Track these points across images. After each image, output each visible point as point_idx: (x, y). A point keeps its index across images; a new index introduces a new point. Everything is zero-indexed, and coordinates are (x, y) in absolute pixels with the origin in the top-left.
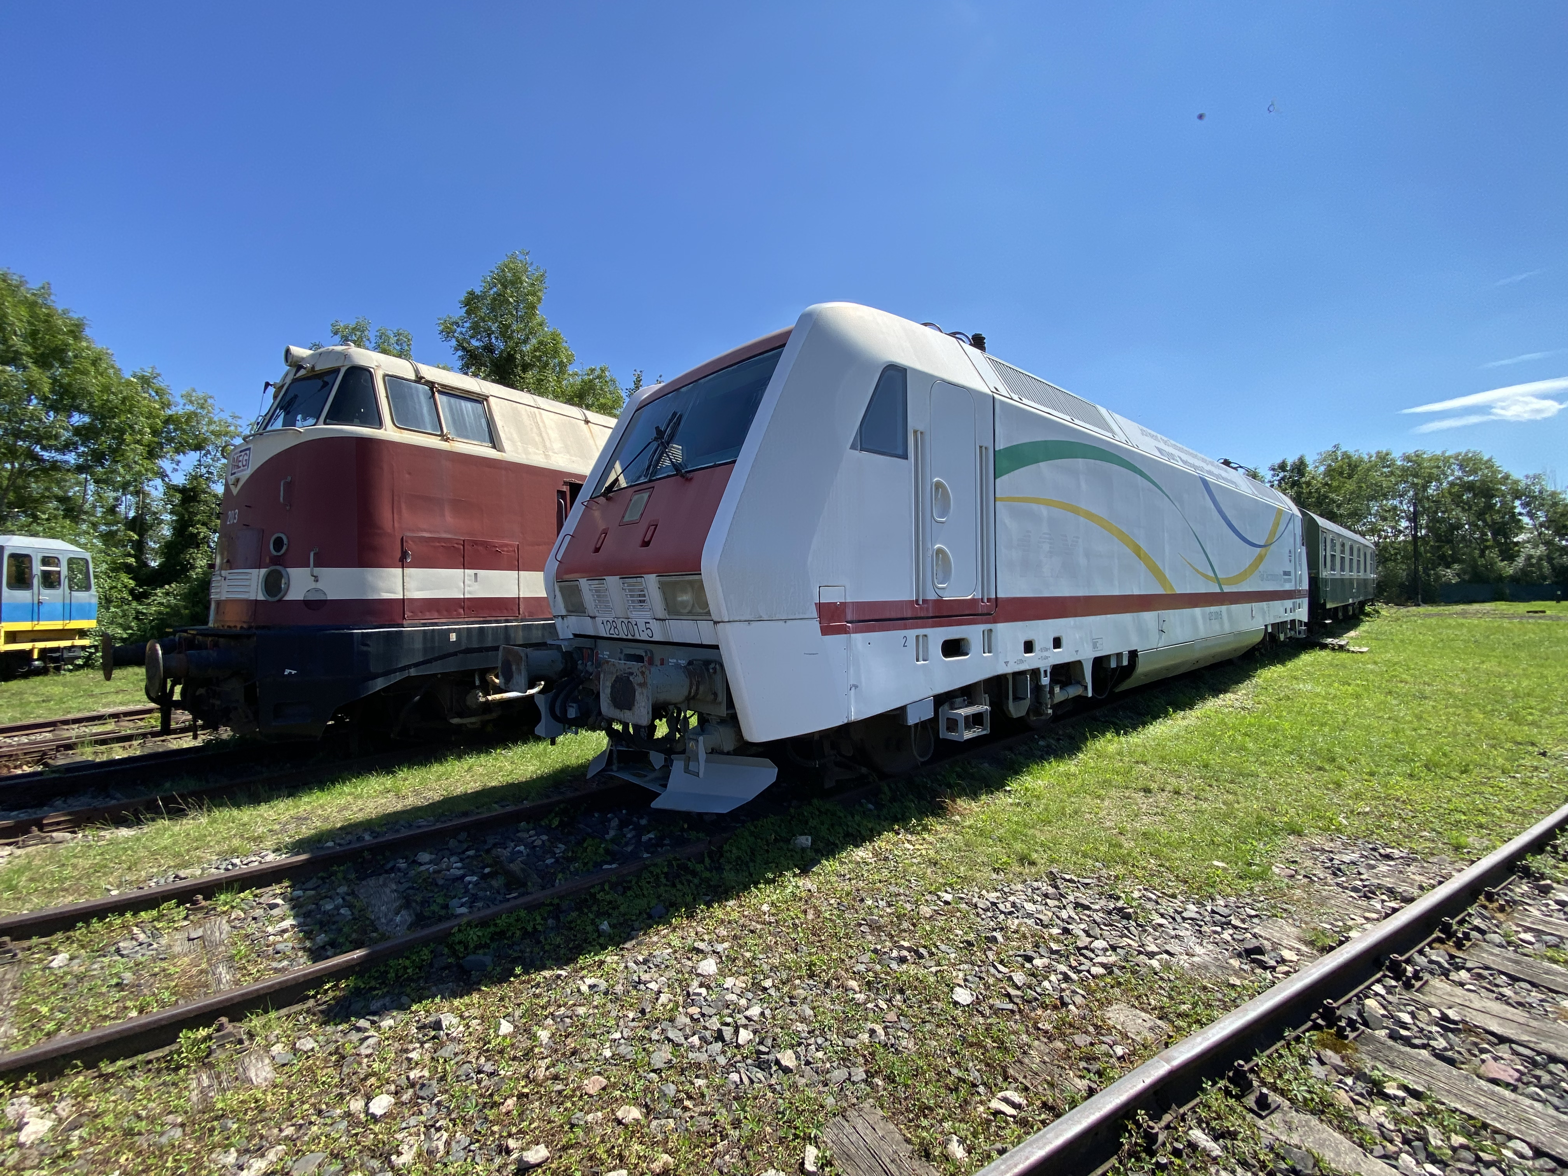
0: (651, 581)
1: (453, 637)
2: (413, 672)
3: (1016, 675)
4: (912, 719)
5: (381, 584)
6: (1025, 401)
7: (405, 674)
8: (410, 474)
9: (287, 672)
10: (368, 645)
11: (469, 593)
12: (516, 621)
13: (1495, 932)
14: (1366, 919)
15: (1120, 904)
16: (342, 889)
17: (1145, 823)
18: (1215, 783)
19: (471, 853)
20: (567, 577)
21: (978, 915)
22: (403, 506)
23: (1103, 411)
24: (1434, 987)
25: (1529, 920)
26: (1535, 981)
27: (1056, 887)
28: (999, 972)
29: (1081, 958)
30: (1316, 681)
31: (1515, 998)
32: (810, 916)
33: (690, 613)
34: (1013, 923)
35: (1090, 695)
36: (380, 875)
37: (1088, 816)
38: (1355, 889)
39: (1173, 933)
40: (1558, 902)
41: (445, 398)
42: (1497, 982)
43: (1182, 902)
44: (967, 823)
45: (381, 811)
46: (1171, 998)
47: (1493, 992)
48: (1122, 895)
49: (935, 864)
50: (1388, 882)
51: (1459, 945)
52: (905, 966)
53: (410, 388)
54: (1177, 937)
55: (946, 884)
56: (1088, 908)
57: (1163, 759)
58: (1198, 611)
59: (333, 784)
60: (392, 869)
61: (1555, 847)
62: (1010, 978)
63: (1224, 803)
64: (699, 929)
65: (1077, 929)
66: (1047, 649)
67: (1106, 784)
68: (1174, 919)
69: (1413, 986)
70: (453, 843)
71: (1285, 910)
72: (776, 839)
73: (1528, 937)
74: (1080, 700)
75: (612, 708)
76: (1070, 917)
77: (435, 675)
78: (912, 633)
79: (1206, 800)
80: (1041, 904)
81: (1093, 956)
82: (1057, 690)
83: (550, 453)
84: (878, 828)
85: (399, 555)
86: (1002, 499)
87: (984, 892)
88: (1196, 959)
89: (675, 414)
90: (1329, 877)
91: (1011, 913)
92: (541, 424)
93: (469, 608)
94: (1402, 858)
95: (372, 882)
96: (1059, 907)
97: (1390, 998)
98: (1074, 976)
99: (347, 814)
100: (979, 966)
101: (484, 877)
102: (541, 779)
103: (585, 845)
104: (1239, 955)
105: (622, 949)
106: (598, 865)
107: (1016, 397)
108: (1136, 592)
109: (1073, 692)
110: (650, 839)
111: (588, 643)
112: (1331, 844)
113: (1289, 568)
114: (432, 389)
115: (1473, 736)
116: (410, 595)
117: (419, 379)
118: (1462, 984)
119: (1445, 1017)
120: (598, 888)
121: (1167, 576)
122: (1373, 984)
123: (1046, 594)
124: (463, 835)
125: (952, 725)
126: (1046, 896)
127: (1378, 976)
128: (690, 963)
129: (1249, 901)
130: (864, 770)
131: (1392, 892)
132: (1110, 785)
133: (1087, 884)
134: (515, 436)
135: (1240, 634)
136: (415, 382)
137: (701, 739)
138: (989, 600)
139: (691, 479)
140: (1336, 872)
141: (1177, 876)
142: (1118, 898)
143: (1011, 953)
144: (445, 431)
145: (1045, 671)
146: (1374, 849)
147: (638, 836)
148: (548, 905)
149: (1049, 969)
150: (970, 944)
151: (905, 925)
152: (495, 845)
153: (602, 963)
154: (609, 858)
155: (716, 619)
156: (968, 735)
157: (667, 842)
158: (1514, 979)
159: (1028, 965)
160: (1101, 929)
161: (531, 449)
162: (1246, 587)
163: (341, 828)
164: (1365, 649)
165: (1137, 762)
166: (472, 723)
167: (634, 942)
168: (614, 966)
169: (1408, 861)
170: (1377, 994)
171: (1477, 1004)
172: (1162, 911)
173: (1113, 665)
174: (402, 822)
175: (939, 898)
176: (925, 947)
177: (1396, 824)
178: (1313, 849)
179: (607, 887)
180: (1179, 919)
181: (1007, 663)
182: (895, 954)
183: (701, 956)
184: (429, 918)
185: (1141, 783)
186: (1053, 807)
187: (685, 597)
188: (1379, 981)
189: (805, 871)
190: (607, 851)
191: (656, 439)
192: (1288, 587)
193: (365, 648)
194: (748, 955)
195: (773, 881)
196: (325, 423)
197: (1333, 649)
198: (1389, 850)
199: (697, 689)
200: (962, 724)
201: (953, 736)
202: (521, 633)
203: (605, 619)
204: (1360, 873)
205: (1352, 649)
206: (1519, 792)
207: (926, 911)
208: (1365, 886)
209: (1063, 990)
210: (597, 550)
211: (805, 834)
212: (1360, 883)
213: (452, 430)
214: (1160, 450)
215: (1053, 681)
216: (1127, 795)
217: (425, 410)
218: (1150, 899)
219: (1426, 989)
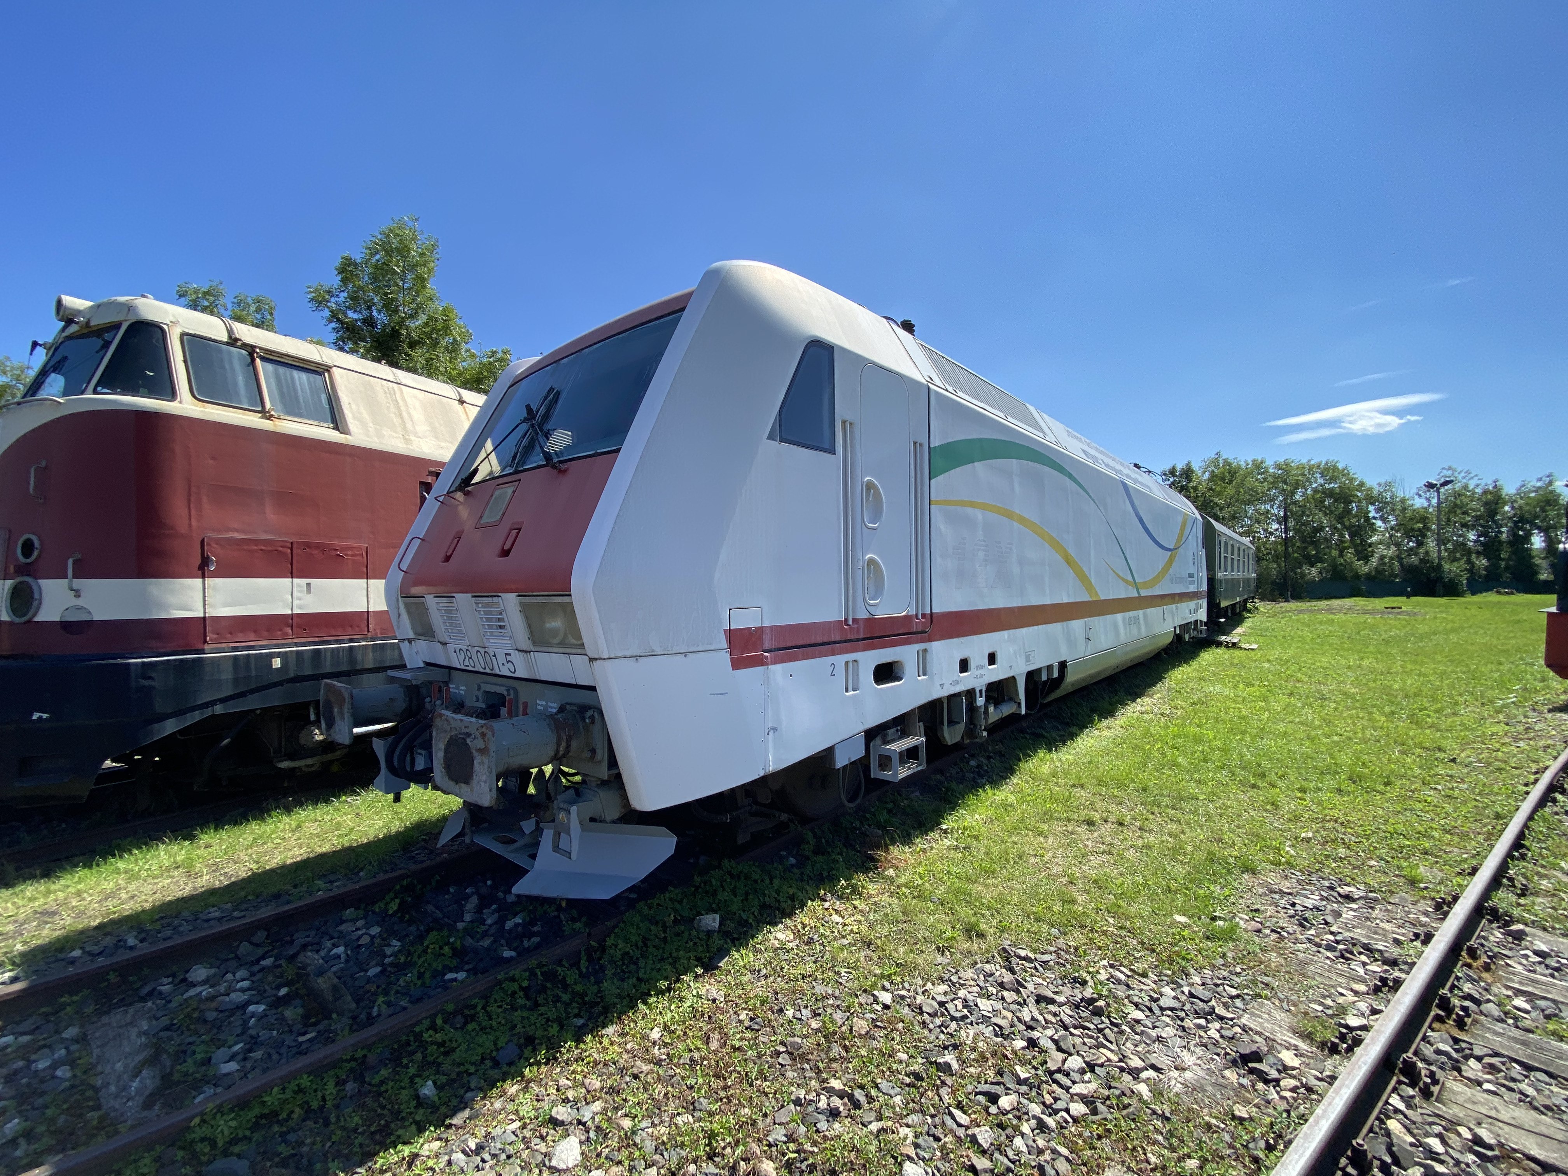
0: (510, 602)
1: (277, 663)
2: (219, 709)
3: (953, 698)
4: (841, 761)
5: (172, 599)
6: (960, 394)
7: (208, 712)
8: (214, 458)
9: (36, 716)
10: (151, 678)
11: (299, 607)
12: (364, 640)
13: (1489, 1001)
14: (1356, 993)
15: (1088, 993)
16: (71, 1032)
17: (1094, 867)
18: (1156, 810)
19: (268, 962)
20: (415, 590)
21: (924, 1024)
22: (204, 499)
23: (1032, 409)
24: (1452, 1091)
25: (1516, 979)
26: (1551, 1070)
27: (1012, 971)
28: (959, 1125)
29: (1055, 1087)
30: (1222, 681)
31: (1541, 1100)
32: (714, 1045)
33: (562, 644)
34: (967, 1035)
35: (1023, 712)
36: (131, 1004)
37: (1032, 860)
38: (1329, 948)
39: (1153, 1033)
40: (1537, 953)
41: (270, 367)
42: (1514, 1074)
43: (1155, 982)
44: (903, 880)
45: (159, 898)
46: (1173, 1149)
47: (1511, 1090)
48: (1088, 978)
49: (869, 944)
50: (1360, 934)
51: (1461, 1024)
52: (837, 1125)
53: (220, 351)
54: (1159, 1039)
55: (882, 976)
56: (1052, 1002)
57: (1100, 782)
58: (1119, 617)
59: (105, 858)
60: (150, 994)
61: (1511, 880)
62: (974, 1139)
63: (1170, 835)
64: (563, 1082)
65: (1044, 1037)
66: (981, 667)
67: (1047, 816)
68: (1150, 1010)
69: (1431, 1094)
70: (245, 948)
71: (1267, 985)
72: (676, 919)
73: (1520, 1002)
74: (1014, 718)
75: (446, 779)
76: (1033, 1019)
77: (253, 711)
78: (840, 660)
79: (1151, 831)
80: (997, 1000)
81: (1069, 1083)
82: (991, 709)
83: (412, 438)
84: (801, 895)
85: (198, 561)
86: (938, 503)
87: (929, 986)
88: (1188, 1075)
89: (551, 389)
90: (1298, 929)
91: (964, 1017)
92: (401, 403)
93: (299, 627)
94: (1361, 897)
95: (116, 1018)
96: (1019, 1004)
97: (1409, 1113)
98: (1050, 1122)
99: (110, 904)
100: (932, 1116)
101: (277, 1003)
102: (388, 838)
103: (426, 943)
104: (1234, 1062)
105: (449, 1126)
106: (438, 974)
107: (950, 389)
108: (1066, 600)
109: (1007, 709)
110: (517, 925)
111: (437, 675)
112: (1288, 884)
113: (1192, 570)
114: (251, 355)
115: (1383, 742)
116: (212, 612)
117: (233, 341)
118: (1480, 1084)
119: (1477, 1140)
120: (427, 1023)
121: (1093, 581)
122: (1389, 1096)
123: (981, 607)
124: (261, 936)
125: (885, 762)
126: (1002, 986)
127: (1393, 1083)
128: (542, 1148)
129: (1226, 974)
130: (784, 817)
131: (1371, 951)
132: (1051, 817)
133: (1046, 962)
134: (365, 415)
135: (1154, 637)
136: (228, 344)
137: (574, 809)
138: (924, 616)
139: (566, 471)
140: (1303, 923)
141: (1143, 943)
142: (1084, 983)
143: (970, 1088)
144: (268, 406)
145: (981, 691)
146: (1332, 888)
147: (501, 921)
148: (348, 1061)
149: (1020, 1113)
150: (918, 1076)
151: (836, 1050)
152: (304, 947)
153: (415, 1156)
154: (455, 962)
155: (592, 656)
156: (903, 773)
157: (536, 929)
158: (1529, 1068)
159: (993, 1110)
160: (1072, 1034)
161: (386, 432)
162: (1158, 591)
163: (99, 927)
164: (1255, 646)
165: (1074, 786)
166: (307, 766)
167: (467, 1113)
168: (430, 1163)
169: (1371, 903)
170: (1397, 1111)
171: (1504, 1115)
172: (1136, 999)
173: (1044, 677)
174: (186, 914)
175: (876, 1000)
176: (862, 1087)
177: (1342, 852)
178: (1272, 891)
179: (439, 1021)
180: (1157, 1012)
181: (942, 685)
182: (823, 1104)
183: (560, 1129)
184: (178, 1083)
185: (1084, 814)
186: (995, 850)
187: (556, 623)
188: (1395, 1090)
189: (710, 967)
190: (455, 953)
191: (525, 420)
192: (1192, 588)
193: (146, 683)
194: (627, 1123)
195: (669, 989)
196: (95, 392)
197: (1227, 646)
198: (1347, 888)
199: (569, 745)
200: (896, 759)
201: (887, 775)
202: (370, 655)
203: (458, 647)
204: (1327, 923)
205: (1243, 646)
206: (1449, 808)
207: (861, 1025)
208: (1338, 942)
209: (1040, 1152)
210: (447, 559)
211: (714, 911)
212: (1331, 937)
213: (280, 407)
214: (1085, 452)
215: (988, 699)
216: (1070, 829)
217: (241, 380)
218: (1119, 982)
219: (1446, 1095)
